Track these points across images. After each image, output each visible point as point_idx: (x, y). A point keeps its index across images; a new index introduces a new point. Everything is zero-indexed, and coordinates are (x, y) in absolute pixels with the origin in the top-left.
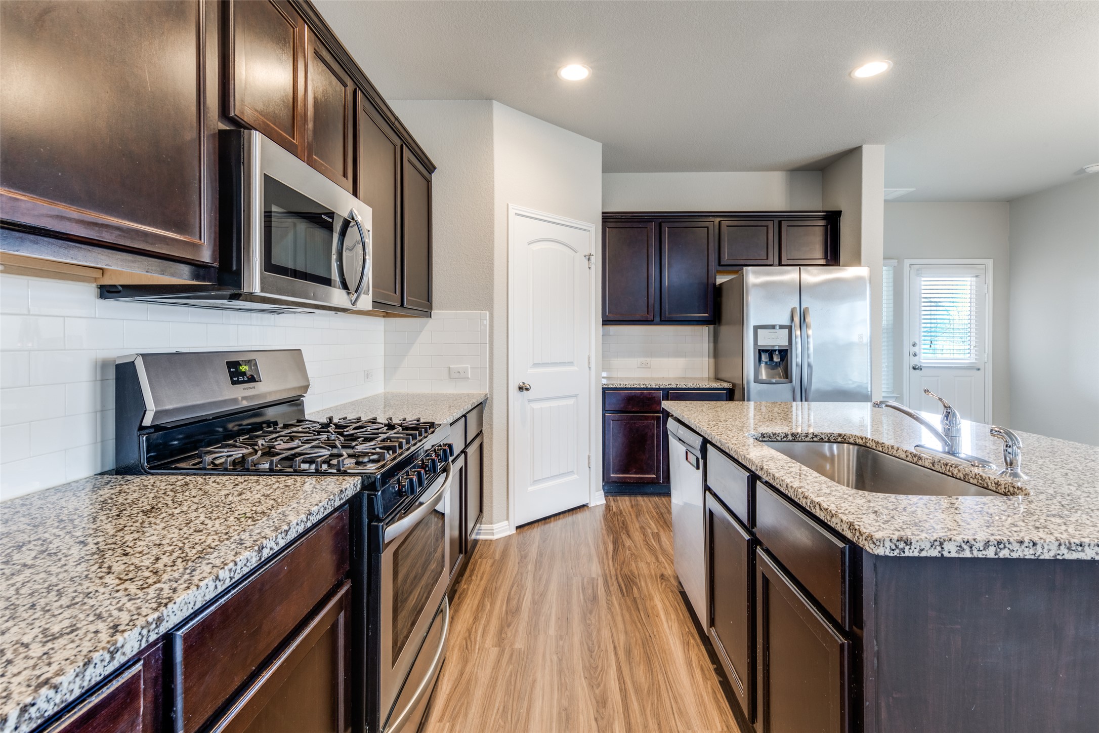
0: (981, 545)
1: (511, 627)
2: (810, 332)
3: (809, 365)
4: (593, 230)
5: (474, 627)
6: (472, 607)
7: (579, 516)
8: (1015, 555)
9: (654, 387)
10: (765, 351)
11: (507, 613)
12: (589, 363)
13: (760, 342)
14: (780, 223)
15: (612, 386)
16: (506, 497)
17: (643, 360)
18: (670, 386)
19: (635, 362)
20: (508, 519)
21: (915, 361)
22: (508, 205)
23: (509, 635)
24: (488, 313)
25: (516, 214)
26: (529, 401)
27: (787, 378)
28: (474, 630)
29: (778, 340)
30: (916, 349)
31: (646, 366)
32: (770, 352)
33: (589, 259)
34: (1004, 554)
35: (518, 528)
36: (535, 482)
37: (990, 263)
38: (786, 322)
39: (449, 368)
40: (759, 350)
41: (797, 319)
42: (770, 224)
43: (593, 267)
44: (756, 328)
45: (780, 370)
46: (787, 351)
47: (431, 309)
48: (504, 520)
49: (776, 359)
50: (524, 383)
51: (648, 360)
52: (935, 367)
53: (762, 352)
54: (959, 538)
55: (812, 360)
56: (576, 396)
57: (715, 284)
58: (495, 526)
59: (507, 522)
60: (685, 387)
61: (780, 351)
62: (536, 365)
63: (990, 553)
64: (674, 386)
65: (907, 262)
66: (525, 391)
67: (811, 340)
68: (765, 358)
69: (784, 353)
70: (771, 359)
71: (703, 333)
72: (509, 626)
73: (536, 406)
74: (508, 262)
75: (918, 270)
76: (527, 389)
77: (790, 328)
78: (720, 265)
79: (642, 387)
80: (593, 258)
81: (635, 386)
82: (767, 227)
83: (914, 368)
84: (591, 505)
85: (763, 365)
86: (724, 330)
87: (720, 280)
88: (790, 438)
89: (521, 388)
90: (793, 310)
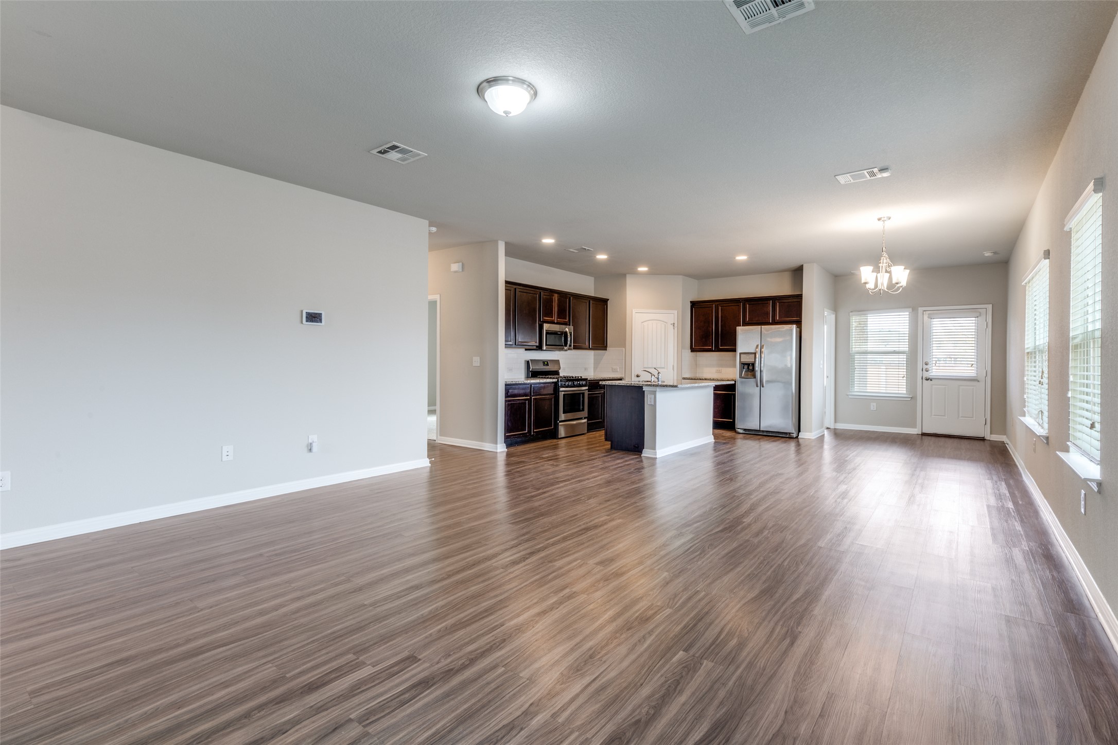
2: (762, 356)
3: (760, 370)
4: (676, 313)
10: (746, 364)
12: (673, 368)
13: (742, 360)
14: (774, 301)
17: (717, 368)
19: (714, 370)
21: (926, 375)
22: (632, 310)
24: (624, 349)
25: (637, 312)
27: (755, 376)
29: (750, 359)
30: (928, 367)
31: (719, 372)
32: (748, 365)
33: (673, 325)
37: (990, 305)
38: (753, 351)
39: (612, 368)
41: (758, 350)
42: (770, 302)
43: (676, 328)
44: (740, 354)
45: (751, 373)
47: (607, 347)
49: (751, 368)
50: (639, 375)
52: (941, 379)
53: (743, 365)
55: (762, 368)
61: (752, 364)
65: (921, 309)
66: (638, 378)
67: (762, 359)
68: (746, 367)
69: (753, 365)
70: (748, 368)
74: (632, 330)
75: (929, 314)
77: (755, 354)
78: (744, 323)
80: (676, 325)
83: (927, 380)
85: (744, 370)
90: (757, 346)
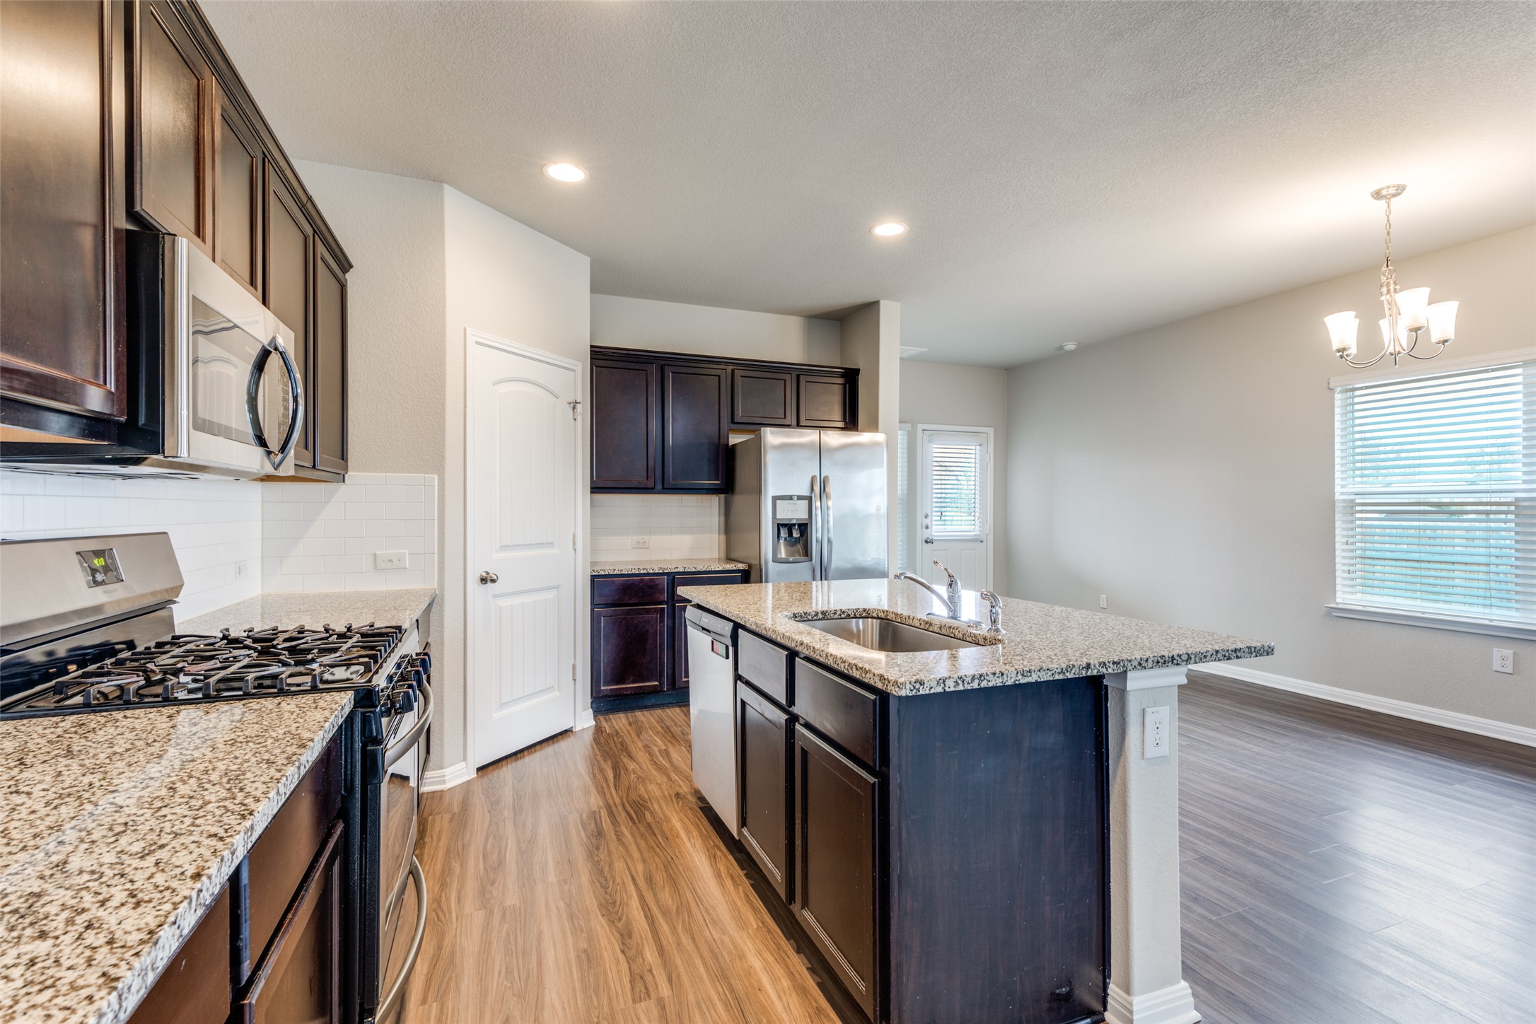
0: (969, 679)
1: (496, 885)
2: (830, 503)
3: (829, 541)
4: (579, 369)
5: (443, 895)
6: (434, 873)
7: (563, 745)
8: (991, 684)
9: (657, 571)
11: (486, 871)
12: (574, 543)
13: (778, 517)
14: (798, 376)
15: (603, 573)
16: (462, 729)
17: (639, 538)
18: (676, 570)
19: (629, 540)
20: (465, 759)
21: (927, 534)
22: (465, 329)
23: (495, 893)
24: (436, 477)
25: (477, 343)
26: (495, 596)
27: (807, 556)
28: (444, 898)
29: (796, 512)
30: (927, 521)
31: (642, 546)
32: (789, 527)
33: (574, 408)
34: (984, 684)
35: (480, 769)
36: (503, 705)
37: (992, 429)
38: (806, 492)
39: (375, 555)
40: (778, 524)
41: (817, 489)
42: (788, 377)
43: (579, 418)
44: (775, 499)
45: (799, 547)
46: (807, 524)
47: (346, 469)
48: (460, 762)
49: (796, 534)
50: (488, 573)
51: (646, 537)
52: (944, 540)
53: (784, 527)
54: (955, 676)
55: (831, 535)
56: (557, 587)
57: (727, 445)
58: (447, 771)
59: (464, 763)
60: (694, 570)
61: (800, 525)
62: (504, 548)
63: (975, 685)
64: (682, 570)
65: (920, 427)
66: (489, 584)
67: (831, 512)
68: (784, 533)
69: (804, 528)
70: (790, 534)
71: (713, 504)
72: (493, 883)
73: (504, 603)
74: (465, 407)
75: (930, 436)
76: (493, 581)
77: (810, 499)
78: (733, 422)
79: (642, 572)
80: (579, 407)
81: (633, 571)
82: (785, 380)
83: (926, 542)
84: (577, 728)
85: (782, 541)
86: (739, 500)
87: (734, 439)
88: (820, 616)
89: (483, 580)
90: (813, 479)
